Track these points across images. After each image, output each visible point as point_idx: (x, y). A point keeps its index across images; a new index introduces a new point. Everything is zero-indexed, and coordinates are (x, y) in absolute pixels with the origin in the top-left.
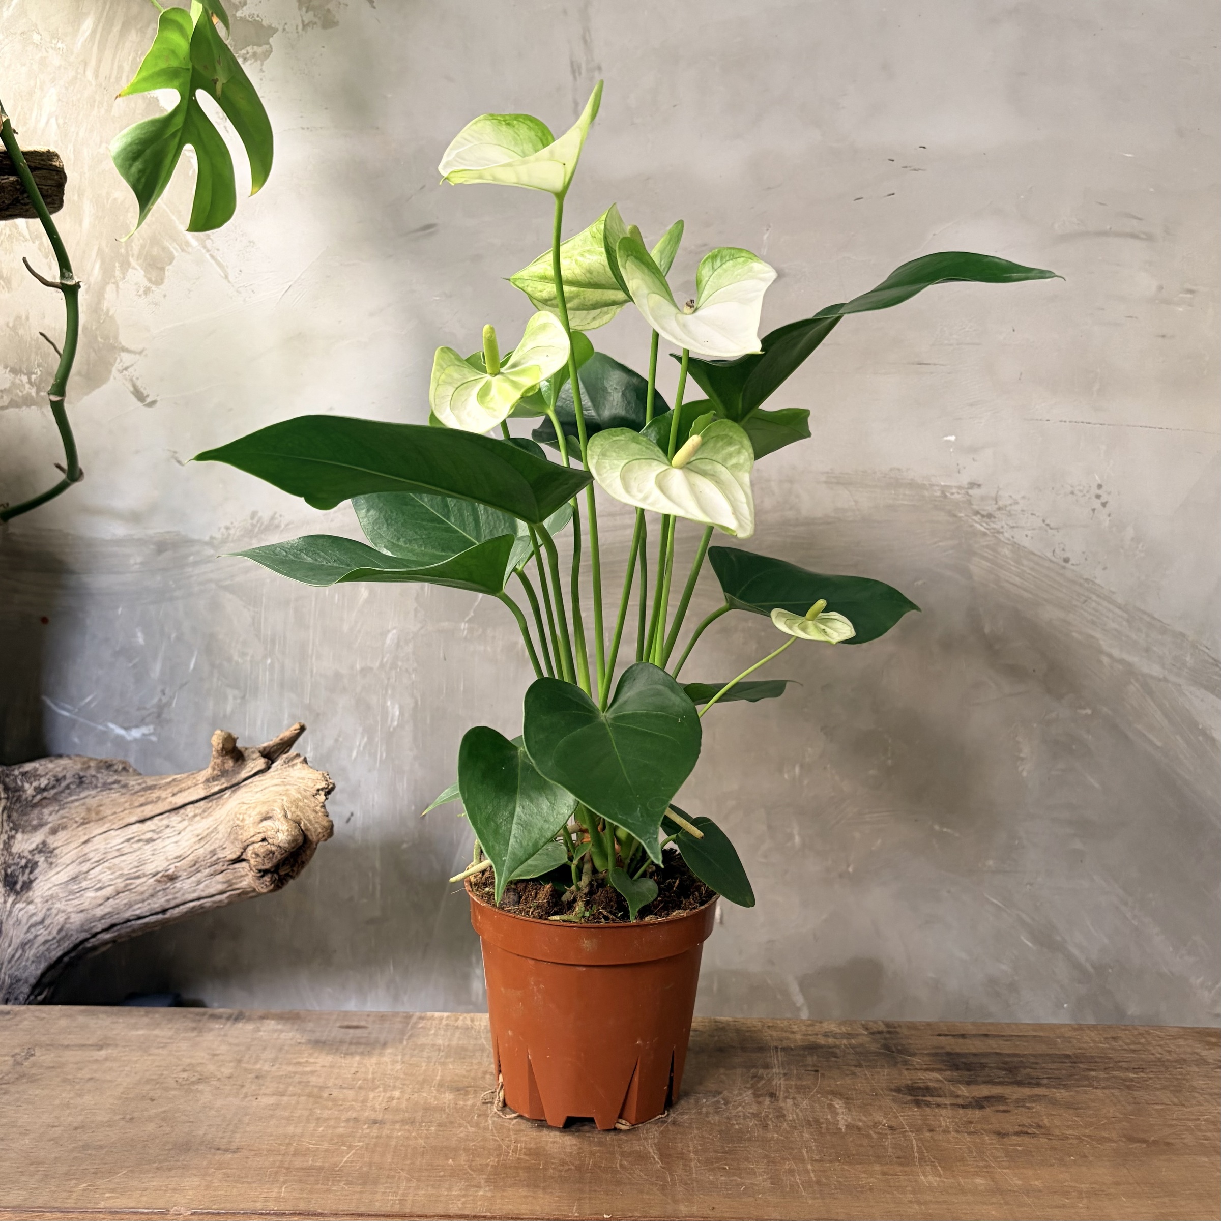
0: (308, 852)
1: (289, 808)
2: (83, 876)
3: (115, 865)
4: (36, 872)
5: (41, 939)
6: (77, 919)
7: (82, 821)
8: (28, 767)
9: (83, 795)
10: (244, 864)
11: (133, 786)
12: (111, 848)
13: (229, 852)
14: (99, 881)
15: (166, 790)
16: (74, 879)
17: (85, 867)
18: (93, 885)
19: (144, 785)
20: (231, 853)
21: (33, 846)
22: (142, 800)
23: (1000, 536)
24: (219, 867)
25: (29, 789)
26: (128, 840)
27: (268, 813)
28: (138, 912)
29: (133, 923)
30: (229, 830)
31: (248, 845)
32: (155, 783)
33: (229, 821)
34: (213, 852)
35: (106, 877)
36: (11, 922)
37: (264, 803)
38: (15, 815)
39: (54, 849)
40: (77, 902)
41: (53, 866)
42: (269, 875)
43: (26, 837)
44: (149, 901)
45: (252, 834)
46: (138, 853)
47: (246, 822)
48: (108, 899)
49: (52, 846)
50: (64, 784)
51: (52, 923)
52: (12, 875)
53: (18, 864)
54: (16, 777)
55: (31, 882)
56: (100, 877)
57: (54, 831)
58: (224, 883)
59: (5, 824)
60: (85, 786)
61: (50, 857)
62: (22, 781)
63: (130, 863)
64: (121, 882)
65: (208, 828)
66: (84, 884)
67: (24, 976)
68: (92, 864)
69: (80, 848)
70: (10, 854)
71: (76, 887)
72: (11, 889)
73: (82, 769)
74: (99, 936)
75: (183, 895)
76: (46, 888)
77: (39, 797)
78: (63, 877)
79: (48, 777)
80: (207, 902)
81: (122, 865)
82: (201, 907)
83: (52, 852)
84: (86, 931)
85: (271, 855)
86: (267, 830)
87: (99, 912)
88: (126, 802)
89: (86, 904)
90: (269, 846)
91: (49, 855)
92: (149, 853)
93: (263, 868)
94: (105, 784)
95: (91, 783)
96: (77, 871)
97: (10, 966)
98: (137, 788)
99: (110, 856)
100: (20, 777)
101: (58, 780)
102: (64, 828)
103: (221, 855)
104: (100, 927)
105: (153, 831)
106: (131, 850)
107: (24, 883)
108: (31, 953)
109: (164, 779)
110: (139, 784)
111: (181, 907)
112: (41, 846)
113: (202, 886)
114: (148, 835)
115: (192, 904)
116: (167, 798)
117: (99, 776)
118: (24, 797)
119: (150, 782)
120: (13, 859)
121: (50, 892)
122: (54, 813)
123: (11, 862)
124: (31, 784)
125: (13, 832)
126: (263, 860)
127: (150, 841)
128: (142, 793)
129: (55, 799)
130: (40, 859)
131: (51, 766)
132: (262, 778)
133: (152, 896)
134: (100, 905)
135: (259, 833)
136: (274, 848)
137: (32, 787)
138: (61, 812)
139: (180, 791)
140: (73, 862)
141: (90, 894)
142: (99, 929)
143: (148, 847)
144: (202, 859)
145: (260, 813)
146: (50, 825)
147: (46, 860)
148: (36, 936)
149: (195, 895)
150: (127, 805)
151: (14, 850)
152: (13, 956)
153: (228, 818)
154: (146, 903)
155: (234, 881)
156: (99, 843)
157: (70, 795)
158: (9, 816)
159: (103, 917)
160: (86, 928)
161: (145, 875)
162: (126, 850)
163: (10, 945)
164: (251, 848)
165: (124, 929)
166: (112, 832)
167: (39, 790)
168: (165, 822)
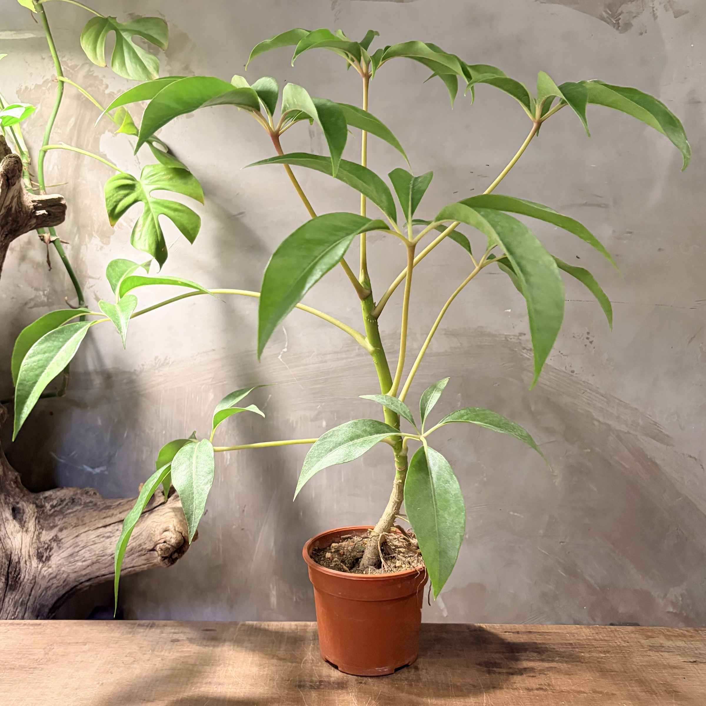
0: (186, 547)
1: (176, 525)
2: (76, 554)
3: (92, 549)
4: (53, 551)
5: (55, 586)
6: (73, 576)
7: (75, 525)
8: (47, 494)
9: (74, 510)
10: (155, 552)
11: (99, 505)
12: (90, 540)
13: (147, 546)
14: (84, 557)
15: (116, 510)
16: (71, 555)
17: (77, 549)
18: (81, 558)
19: (105, 506)
20: (149, 546)
21: (51, 537)
22: (105, 515)
24: (143, 552)
25: (48, 506)
26: (98, 536)
27: (166, 528)
28: (103, 573)
29: (100, 577)
30: (148, 535)
31: (157, 544)
32: (110, 504)
33: (148, 530)
34: (140, 545)
35: (87, 555)
36: (40, 577)
37: (165, 523)
38: (41, 521)
39: (62, 539)
40: (73, 567)
41: (61, 548)
42: (168, 559)
43: (47, 533)
44: (109, 567)
45: (159, 539)
46: (104, 543)
47: (156, 533)
48: (88, 566)
49: (60, 538)
50: (65, 503)
51: (60, 578)
52: (41, 553)
53: (44, 547)
54: (41, 500)
55: (50, 556)
56: (84, 555)
57: (61, 530)
58: (146, 560)
59: (37, 526)
60: (75, 503)
61: (59, 543)
62: (44, 502)
63: (99, 549)
64: (95, 558)
65: (138, 533)
66: (77, 558)
67: (47, 604)
68: (80, 548)
69: (74, 540)
70: (40, 542)
71: (72, 559)
72: (40, 561)
73: (73, 495)
74: (83, 584)
75: (126, 565)
76: (58, 559)
77: (53, 510)
78: (66, 554)
79: (57, 499)
80: (137, 569)
81: (95, 549)
82: (134, 570)
83: (60, 541)
84: (77, 581)
85: (168, 550)
86: (166, 537)
87: (84, 573)
88: (96, 516)
89: (78, 568)
90: (167, 545)
91: (58, 542)
92: (108, 543)
93: (165, 556)
94: (85, 503)
95: (78, 502)
96: (73, 551)
97: (39, 599)
98: (102, 507)
99: (89, 544)
100: (43, 500)
101: (62, 501)
102: (66, 528)
103: (144, 547)
104: (84, 579)
105: (111, 532)
106: (99, 541)
107: (47, 557)
108: (50, 593)
109: (115, 502)
110: (103, 504)
111: (124, 571)
112: (55, 538)
113: (135, 561)
114: (108, 534)
115: (130, 569)
116: (116, 515)
117: (82, 498)
118: (46, 511)
119: (108, 504)
120: (41, 545)
121: (60, 562)
122: (61, 520)
123: (40, 546)
124: (49, 503)
125: (41, 530)
126: (164, 552)
127: (109, 537)
128: (104, 511)
129: (61, 512)
130: (54, 545)
131: (58, 493)
132: (164, 507)
133: (110, 565)
134: (85, 569)
135: (163, 538)
136: (169, 546)
137: (49, 505)
138: (64, 519)
139: (124, 511)
140: (70, 546)
141: (80, 564)
142: (83, 581)
143: (108, 540)
144: (135, 548)
145: (162, 528)
146: (59, 527)
147: (57, 545)
148: (53, 584)
149: (132, 565)
150: (97, 517)
151: (42, 540)
152: (41, 594)
153: (147, 529)
154: (107, 569)
155: (150, 559)
156: (83, 537)
157: (68, 509)
158: (39, 522)
159: (86, 575)
160: (77, 580)
161: (106, 555)
162: (97, 541)
163: (39, 589)
164: (158, 546)
165: (97, 580)
166: (90, 532)
167: (53, 507)
168: (116, 528)
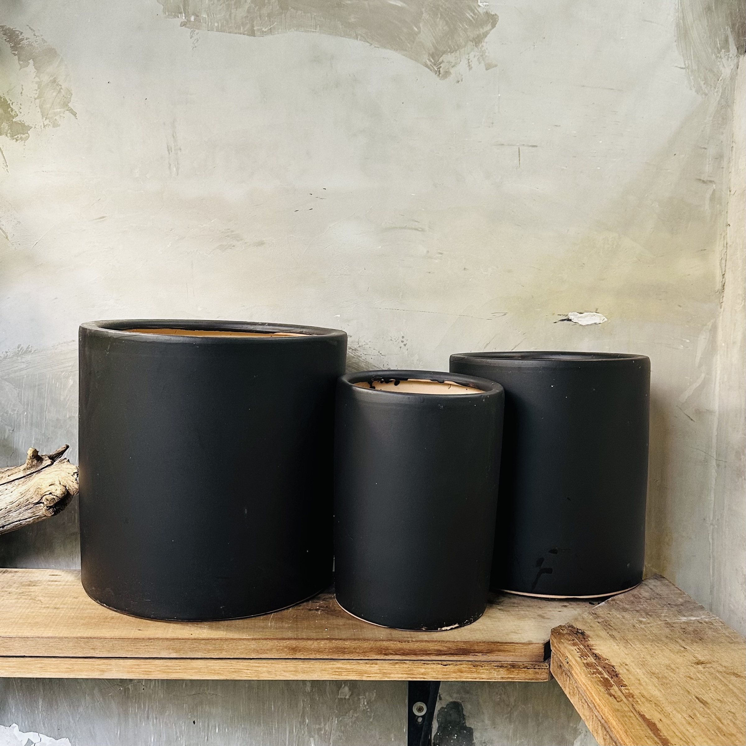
0: (69, 499)
1: (61, 480)
10: (41, 504)
13: (34, 499)
23: (360, 358)
24: (30, 506)
27: (53, 482)
30: (35, 490)
33: (35, 486)
34: (27, 499)
42: (52, 509)
45: (45, 492)
47: (43, 486)
58: (31, 513)
65: (26, 490)
75: (13, 519)
80: (23, 523)
82: (20, 524)
85: (53, 500)
86: (52, 490)
90: (53, 496)
103: (31, 501)
111: (11, 524)
113: (21, 515)
115: (16, 523)
126: (50, 503)
132: (50, 468)
135: (48, 491)
139: (12, 474)
144: (22, 503)
145: (49, 483)
149: (18, 519)
155: (37, 512)
164: (44, 497)
